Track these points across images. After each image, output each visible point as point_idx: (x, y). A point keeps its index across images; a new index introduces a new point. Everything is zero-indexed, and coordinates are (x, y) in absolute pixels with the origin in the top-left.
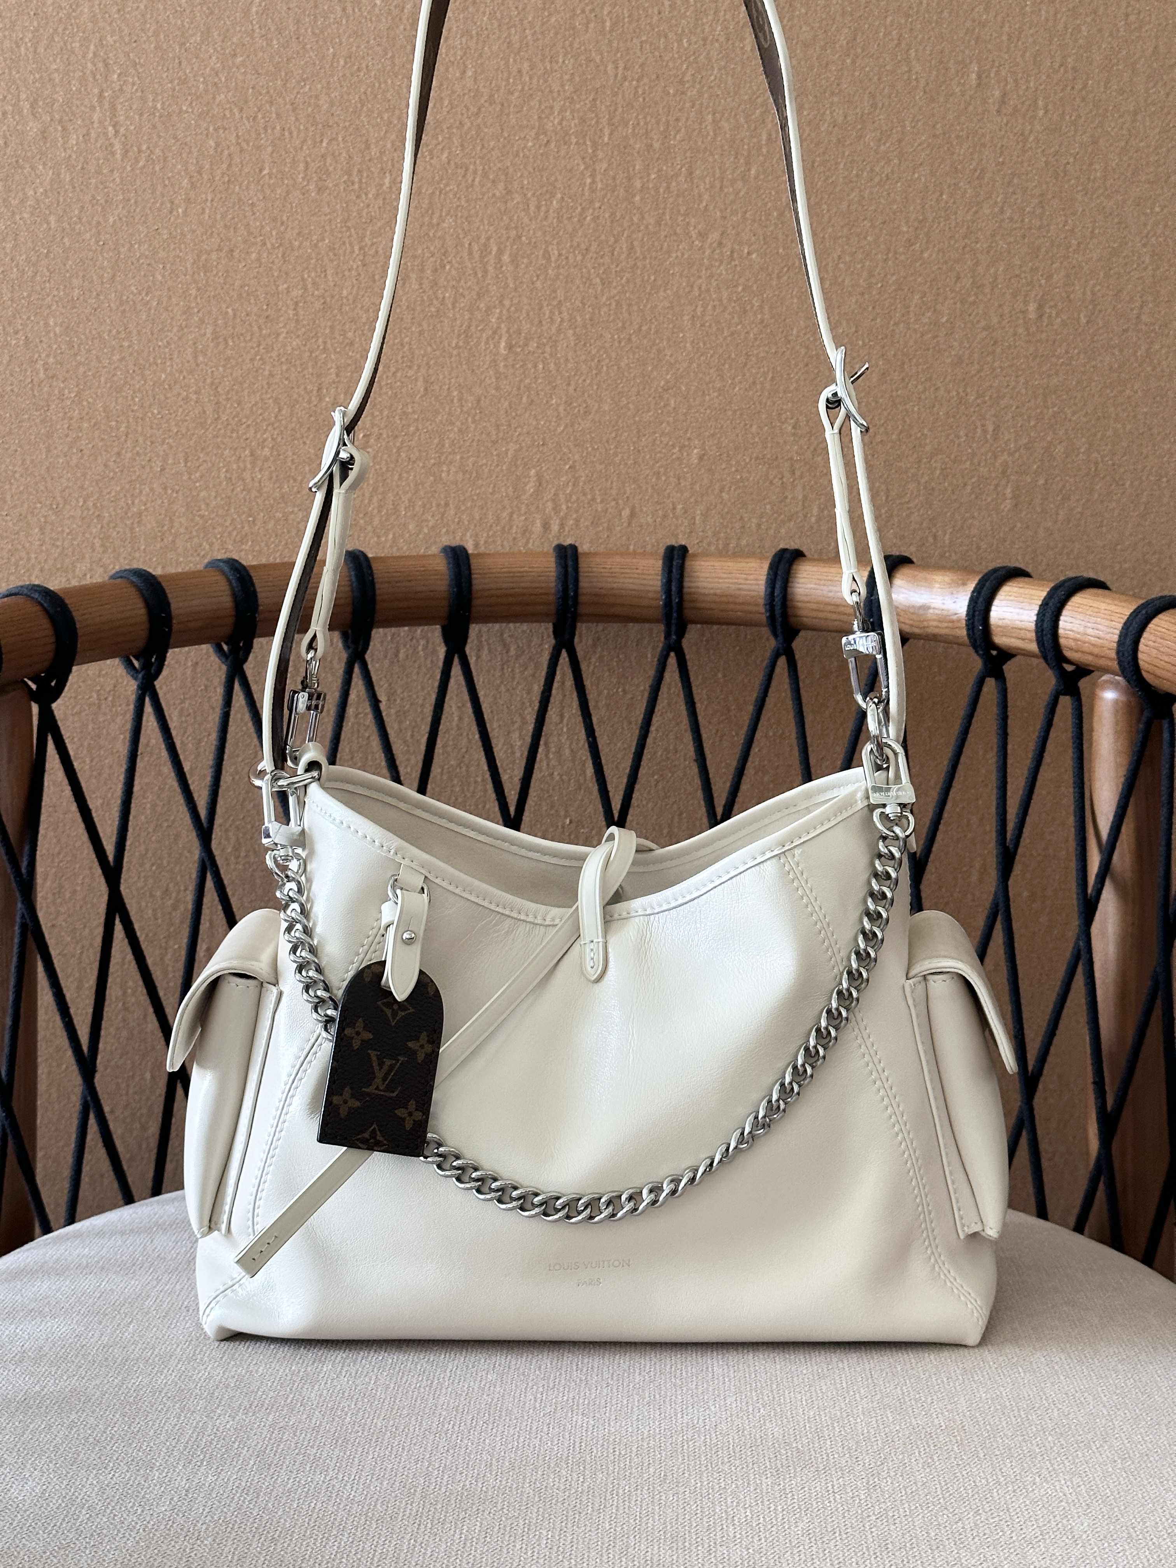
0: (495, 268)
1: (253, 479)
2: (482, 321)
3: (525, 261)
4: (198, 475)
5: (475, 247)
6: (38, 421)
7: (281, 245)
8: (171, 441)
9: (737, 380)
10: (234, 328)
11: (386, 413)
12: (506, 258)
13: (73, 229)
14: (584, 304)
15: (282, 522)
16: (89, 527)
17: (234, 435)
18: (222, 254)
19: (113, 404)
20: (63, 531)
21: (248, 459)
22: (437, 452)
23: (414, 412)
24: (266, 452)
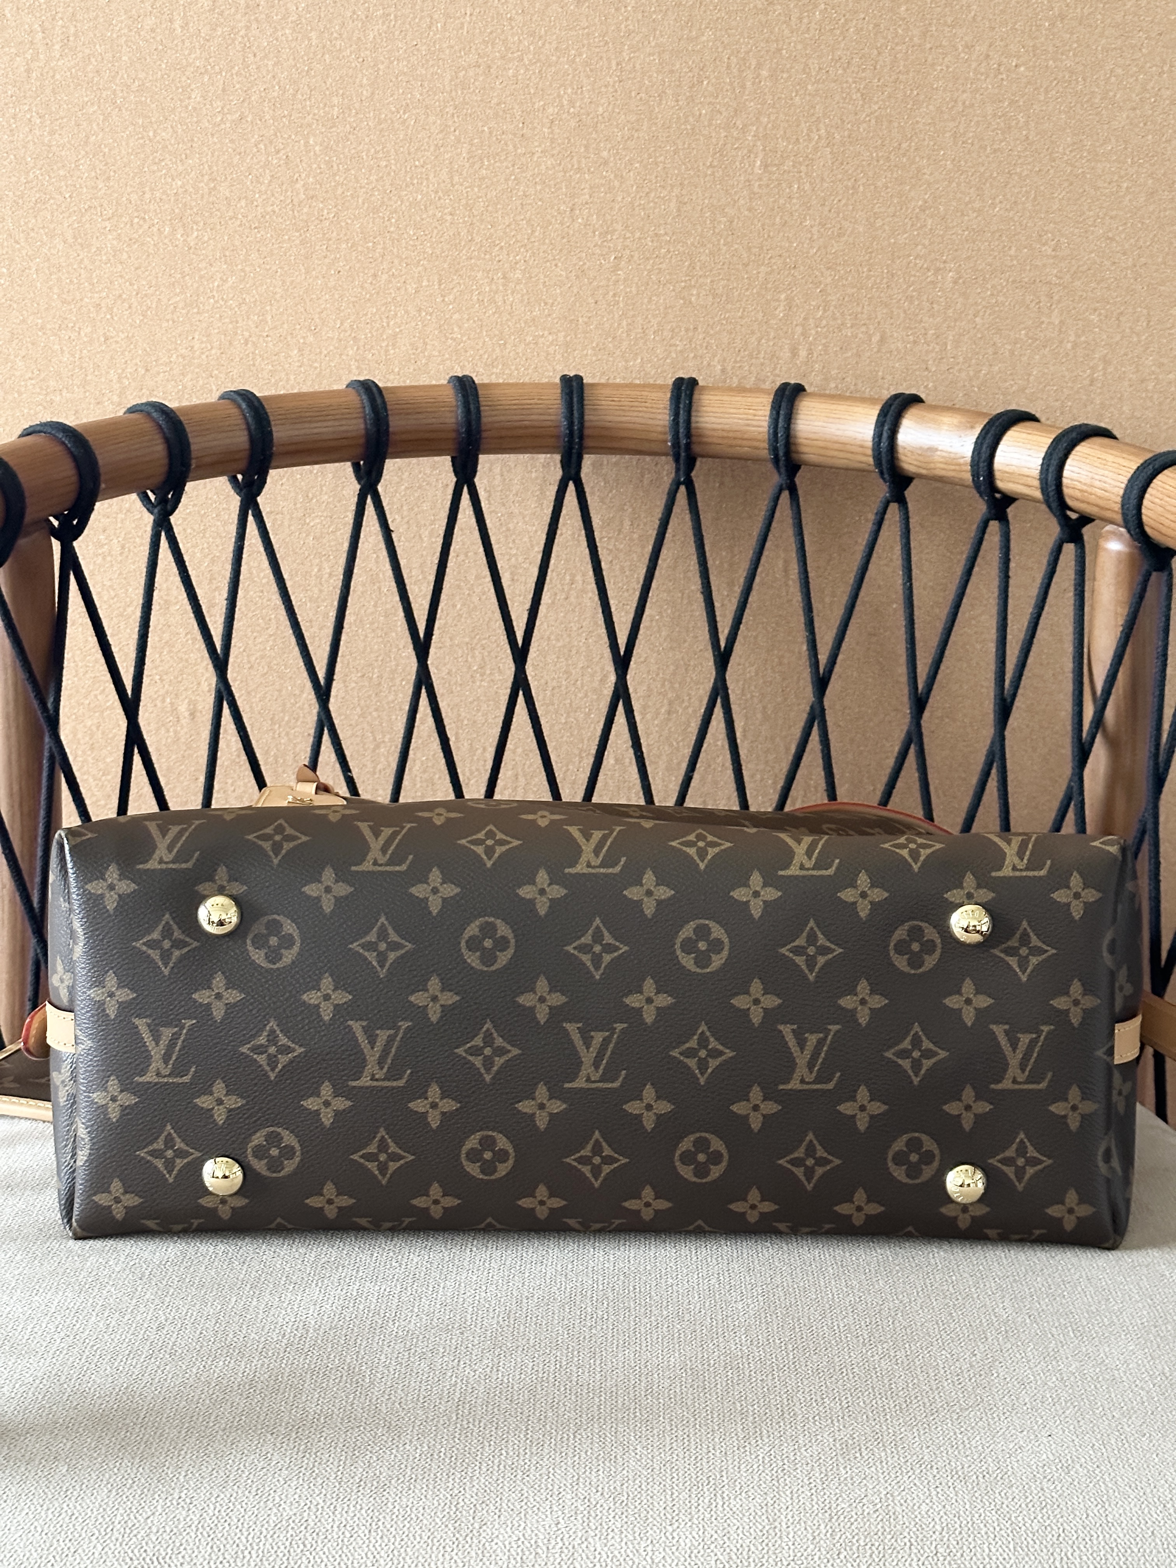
0: (753, 84)
1: (505, 302)
2: (737, 139)
3: (785, 75)
4: (451, 297)
5: (734, 60)
6: (298, 242)
7: (539, 60)
9: (997, 201)
10: (490, 147)
11: (638, 235)
12: (764, 73)
13: (334, 46)
14: (843, 121)
15: (532, 346)
16: (346, 348)
17: (487, 257)
18: (480, 71)
19: (371, 225)
20: (321, 353)
21: (501, 281)
22: (687, 275)
23: (666, 234)
24: (518, 274)
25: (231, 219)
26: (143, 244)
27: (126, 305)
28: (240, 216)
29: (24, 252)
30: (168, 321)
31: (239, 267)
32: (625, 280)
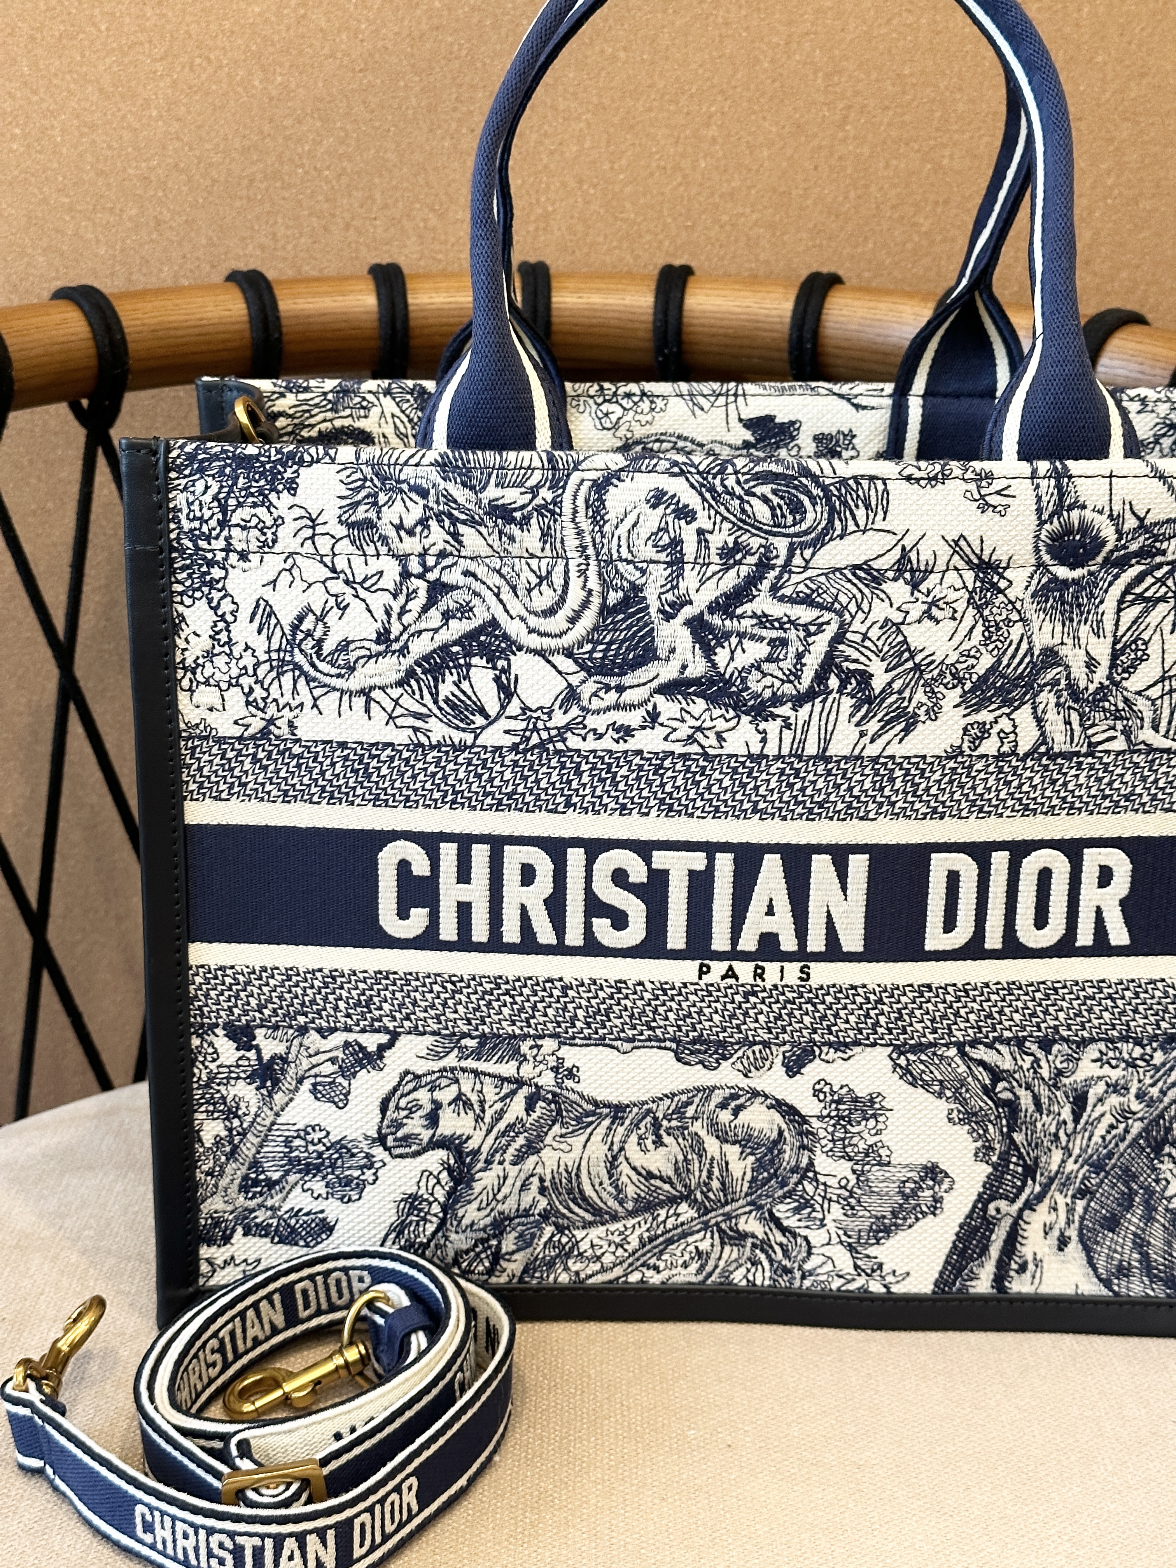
1: (694, 168)
4: (624, 162)
6: (418, 88)
8: (589, 116)
11: (874, 76)
15: (728, 228)
17: (672, 108)
22: (938, 130)
23: (912, 75)
24: (713, 131)
25: (327, 57)
26: (207, 94)
27: (183, 177)
28: (339, 55)
29: (44, 106)
30: (241, 198)
31: (339, 125)
32: (855, 138)
